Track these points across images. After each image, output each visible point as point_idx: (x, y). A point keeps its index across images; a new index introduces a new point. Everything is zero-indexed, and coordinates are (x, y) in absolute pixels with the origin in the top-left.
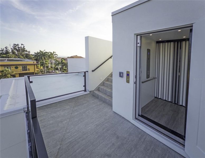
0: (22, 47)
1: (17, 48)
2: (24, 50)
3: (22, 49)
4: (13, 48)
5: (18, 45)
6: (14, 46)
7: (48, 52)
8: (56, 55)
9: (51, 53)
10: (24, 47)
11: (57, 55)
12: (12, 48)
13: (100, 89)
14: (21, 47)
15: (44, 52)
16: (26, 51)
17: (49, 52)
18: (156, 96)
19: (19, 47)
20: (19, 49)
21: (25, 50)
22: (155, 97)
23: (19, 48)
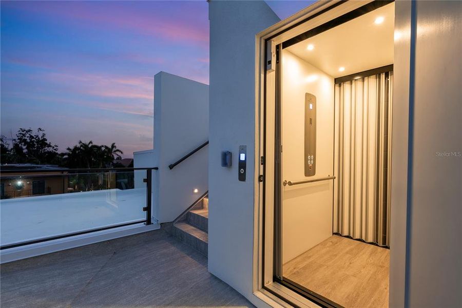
0: (40, 137)
1: (28, 139)
2: (43, 143)
3: (38, 141)
4: (19, 139)
5: (30, 131)
6: (21, 134)
7: (99, 145)
8: (118, 153)
9: (106, 147)
10: (44, 135)
11: (122, 153)
12: (15, 140)
13: (192, 218)
14: (37, 136)
15: (90, 145)
16: (49, 146)
17: (103, 146)
18: (335, 231)
19: (31, 137)
20: (31, 141)
21: (47, 143)
22: (333, 234)
23: (33, 137)
